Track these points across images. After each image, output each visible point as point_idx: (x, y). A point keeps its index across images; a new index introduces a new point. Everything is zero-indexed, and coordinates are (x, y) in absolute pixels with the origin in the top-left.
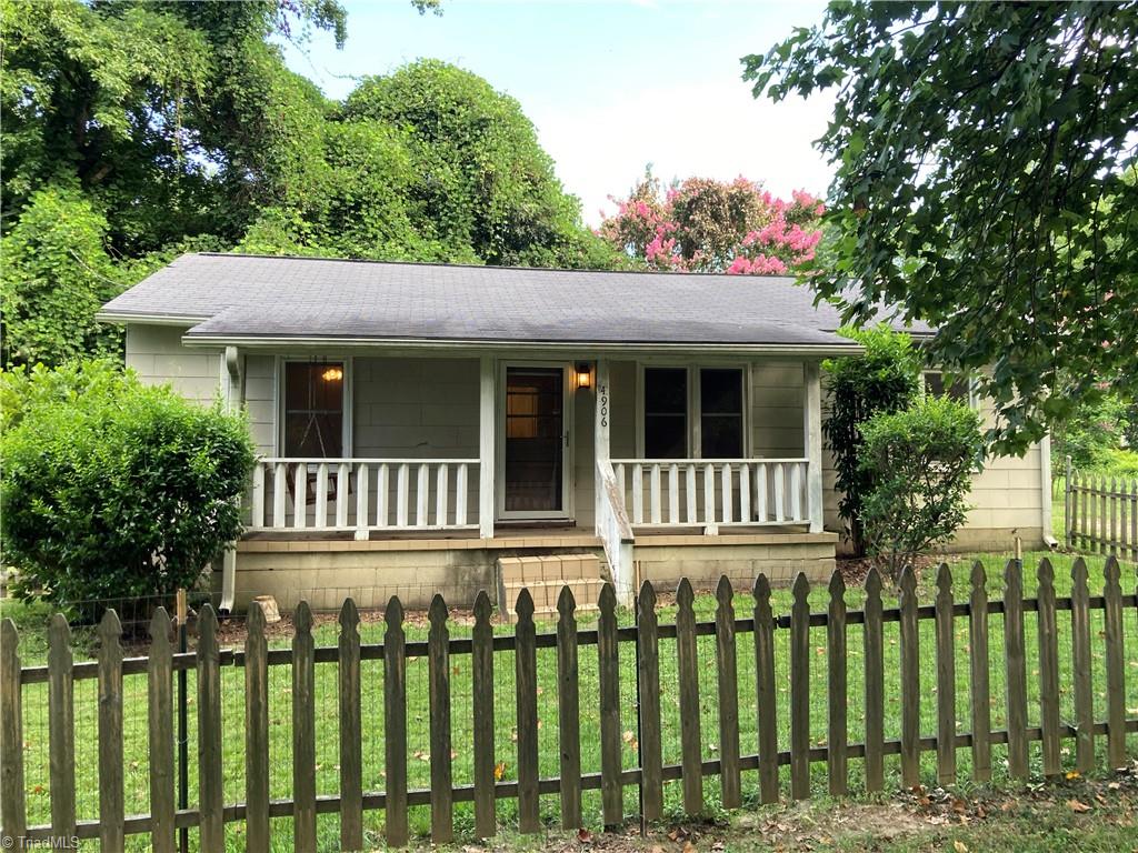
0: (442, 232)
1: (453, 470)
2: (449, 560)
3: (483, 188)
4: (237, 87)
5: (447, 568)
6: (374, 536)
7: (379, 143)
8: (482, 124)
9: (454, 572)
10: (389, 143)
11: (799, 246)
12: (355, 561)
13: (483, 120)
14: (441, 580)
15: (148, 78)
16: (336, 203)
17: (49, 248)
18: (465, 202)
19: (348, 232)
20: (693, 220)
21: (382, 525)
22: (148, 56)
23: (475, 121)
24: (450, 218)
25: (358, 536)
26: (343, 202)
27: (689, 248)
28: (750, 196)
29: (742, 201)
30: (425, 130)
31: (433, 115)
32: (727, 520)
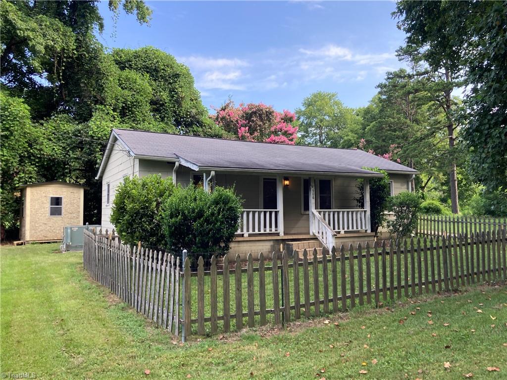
0: (162, 119)
1: (271, 213)
2: (271, 243)
3: (178, 102)
4: (85, 53)
5: (271, 246)
6: (250, 235)
7: (139, 81)
8: (177, 76)
9: (273, 247)
10: (143, 82)
11: (290, 132)
12: (245, 244)
13: (178, 74)
14: (270, 250)
15: (53, 47)
16: (124, 105)
17: (9, 118)
18: (171, 107)
19: (127, 117)
20: (253, 120)
21: (251, 232)
22: (53, 38)
23: (174, 74)
24: (166, 113)
25: (245, 235)
26: (126, 104)
27: (252, 131)
28: (273, 112)
29: (270, 114)
30: (153, 76)
31: (156, 70)
32: (346, 229)
